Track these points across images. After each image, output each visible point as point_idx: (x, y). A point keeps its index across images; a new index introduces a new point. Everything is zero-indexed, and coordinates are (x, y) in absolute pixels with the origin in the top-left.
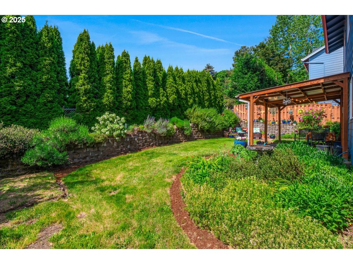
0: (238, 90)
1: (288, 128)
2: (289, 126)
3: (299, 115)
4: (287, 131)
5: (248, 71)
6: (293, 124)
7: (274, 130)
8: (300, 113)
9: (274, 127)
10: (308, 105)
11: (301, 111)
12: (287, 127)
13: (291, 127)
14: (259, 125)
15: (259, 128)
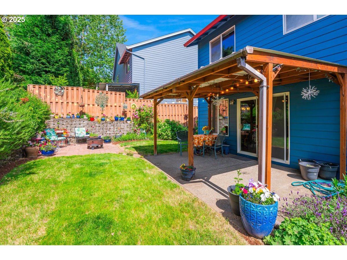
0: (33, 58)
1: (122, 127)
2: (123, 125)
3: (132, 111)
4: (122, 130)
5: (54, 33)
6: (128, 121)
7: (105, 130)
8: (133, 109)
9: (105, 125)
10: (146, 101)
11: (134, 106)
12: (121, 125)
13: (126, 125)
14: (82, 122)
15: (84, 129)
